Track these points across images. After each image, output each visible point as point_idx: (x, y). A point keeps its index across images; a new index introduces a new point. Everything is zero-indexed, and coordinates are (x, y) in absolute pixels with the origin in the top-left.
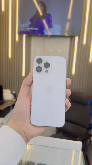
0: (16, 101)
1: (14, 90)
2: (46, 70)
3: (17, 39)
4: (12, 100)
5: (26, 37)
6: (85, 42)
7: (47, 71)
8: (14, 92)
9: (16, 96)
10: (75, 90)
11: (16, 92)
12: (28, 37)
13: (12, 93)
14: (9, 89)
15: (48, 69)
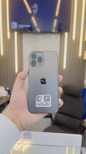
0: (10, 97)
1: (8, 87)
3: (9, 37)
4: (6, 97)
5: (18, 34)
6: (74, 38)
8: (8, 89)
9: (9, 92)
10: (67, 84)
11: (10, 88)
12: (19, 34)
13: (6, 90)
14: (3, 86)
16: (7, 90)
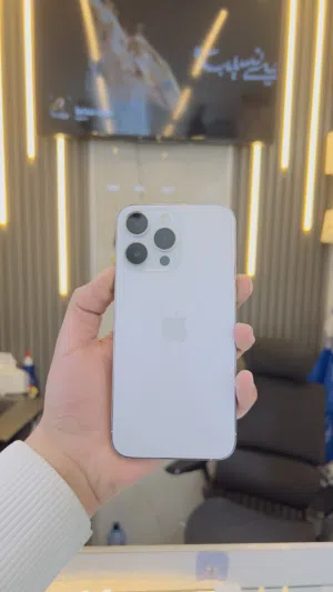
1: (27, 354)
2: (163, 255)
5: (69, 142)
6: (285, 163)
7: (165, 261)
8: (28, 361)
11: (35, 358)
12: (75, 145)
13: (21, 366)
14: (8, 350)
15: (169, 253)
16: (25, 368)
